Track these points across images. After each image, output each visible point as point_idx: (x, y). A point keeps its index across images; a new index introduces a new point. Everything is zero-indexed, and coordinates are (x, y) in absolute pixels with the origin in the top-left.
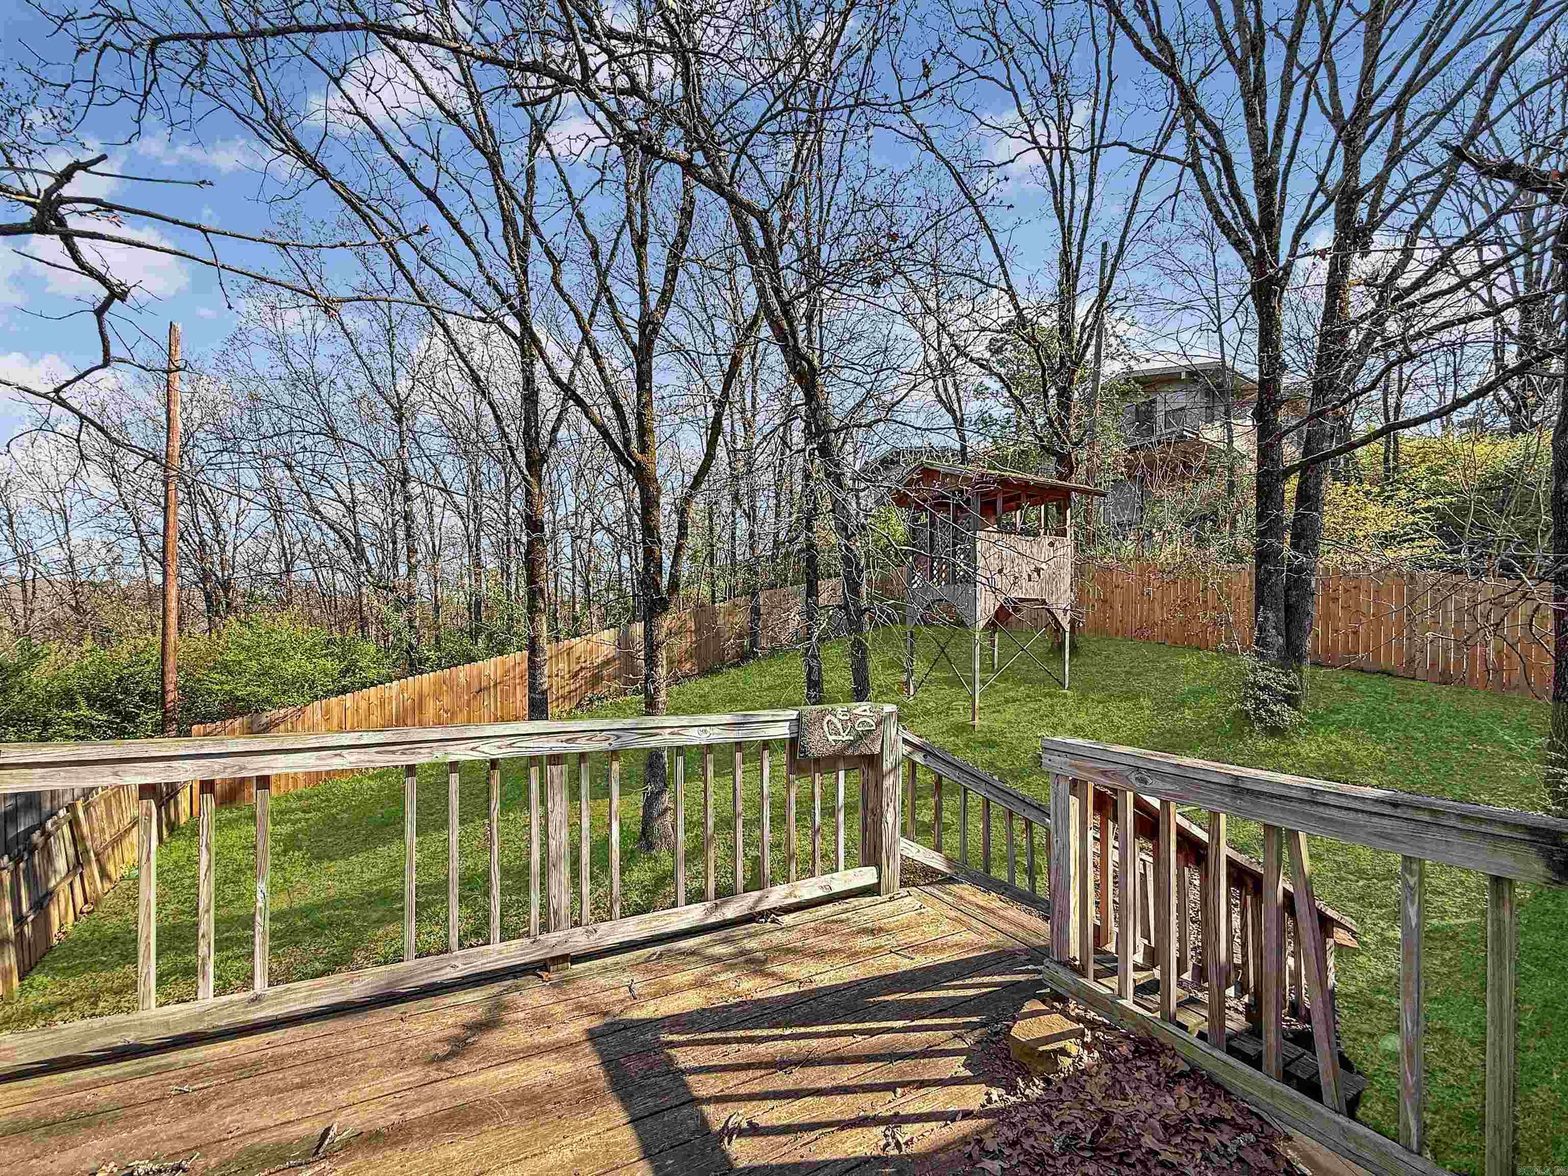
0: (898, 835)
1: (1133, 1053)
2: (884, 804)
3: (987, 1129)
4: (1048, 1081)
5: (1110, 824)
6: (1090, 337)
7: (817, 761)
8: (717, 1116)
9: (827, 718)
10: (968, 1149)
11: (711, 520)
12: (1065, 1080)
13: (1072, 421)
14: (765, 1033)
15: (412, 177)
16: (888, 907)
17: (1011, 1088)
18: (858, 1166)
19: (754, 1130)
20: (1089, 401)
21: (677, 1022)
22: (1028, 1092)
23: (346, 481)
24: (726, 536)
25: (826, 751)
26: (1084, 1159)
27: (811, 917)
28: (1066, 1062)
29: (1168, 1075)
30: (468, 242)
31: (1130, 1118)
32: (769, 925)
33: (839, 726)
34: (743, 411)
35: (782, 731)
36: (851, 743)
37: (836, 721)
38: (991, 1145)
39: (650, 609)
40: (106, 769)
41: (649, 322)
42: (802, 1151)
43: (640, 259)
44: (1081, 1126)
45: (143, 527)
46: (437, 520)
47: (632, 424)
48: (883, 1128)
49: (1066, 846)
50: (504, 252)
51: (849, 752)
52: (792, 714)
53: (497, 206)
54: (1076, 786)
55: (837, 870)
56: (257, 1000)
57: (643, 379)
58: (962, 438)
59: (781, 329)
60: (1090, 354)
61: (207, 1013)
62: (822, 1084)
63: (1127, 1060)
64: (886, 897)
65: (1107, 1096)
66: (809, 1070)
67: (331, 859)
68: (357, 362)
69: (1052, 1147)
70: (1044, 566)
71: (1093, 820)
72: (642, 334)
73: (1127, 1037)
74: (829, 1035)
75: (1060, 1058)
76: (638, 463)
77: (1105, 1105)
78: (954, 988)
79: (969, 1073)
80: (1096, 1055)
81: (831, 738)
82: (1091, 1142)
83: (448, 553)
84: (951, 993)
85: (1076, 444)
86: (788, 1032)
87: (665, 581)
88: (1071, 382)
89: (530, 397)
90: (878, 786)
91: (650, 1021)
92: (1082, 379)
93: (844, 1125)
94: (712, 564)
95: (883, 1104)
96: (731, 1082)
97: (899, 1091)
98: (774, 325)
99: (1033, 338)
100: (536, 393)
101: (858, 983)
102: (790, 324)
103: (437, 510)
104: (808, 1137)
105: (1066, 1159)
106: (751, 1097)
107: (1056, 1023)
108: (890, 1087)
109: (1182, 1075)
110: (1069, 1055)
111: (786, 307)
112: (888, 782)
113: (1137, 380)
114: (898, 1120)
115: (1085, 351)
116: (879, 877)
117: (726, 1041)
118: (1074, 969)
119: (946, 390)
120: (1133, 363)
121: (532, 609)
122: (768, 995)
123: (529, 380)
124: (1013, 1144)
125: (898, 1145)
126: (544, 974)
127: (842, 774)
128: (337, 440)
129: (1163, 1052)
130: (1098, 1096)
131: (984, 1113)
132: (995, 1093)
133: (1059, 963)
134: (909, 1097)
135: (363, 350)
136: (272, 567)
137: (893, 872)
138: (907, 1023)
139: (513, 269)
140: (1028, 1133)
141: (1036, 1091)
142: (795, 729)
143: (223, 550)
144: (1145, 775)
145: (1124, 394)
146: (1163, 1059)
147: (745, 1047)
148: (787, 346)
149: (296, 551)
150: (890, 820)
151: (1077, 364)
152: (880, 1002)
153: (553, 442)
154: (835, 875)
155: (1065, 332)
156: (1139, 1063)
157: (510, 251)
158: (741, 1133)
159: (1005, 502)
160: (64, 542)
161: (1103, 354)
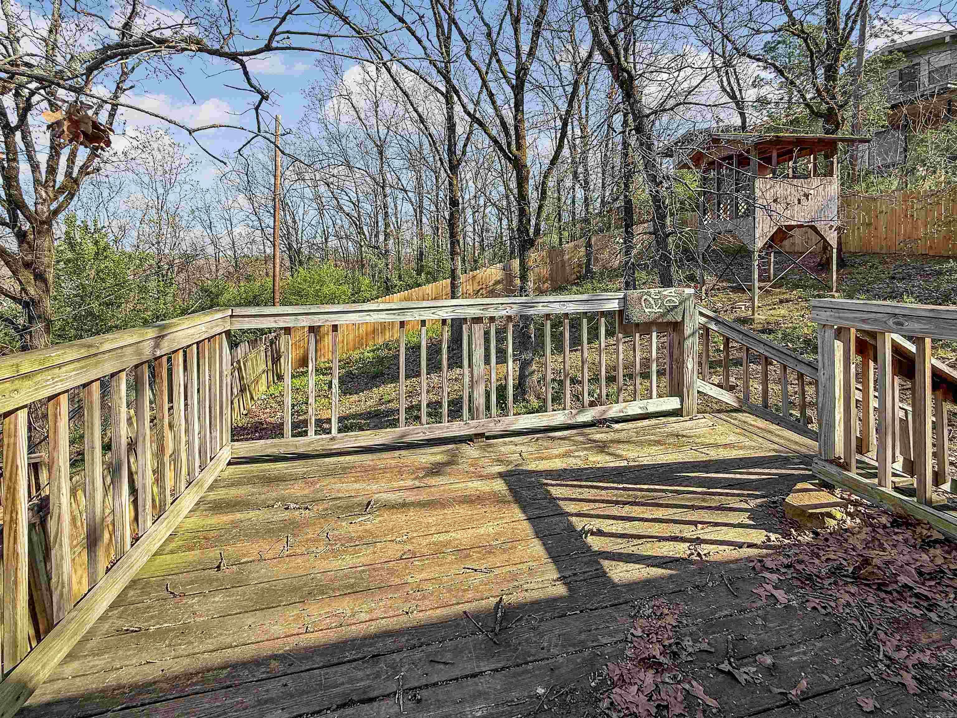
0: (695, 377)
1: (891, 523)
2: (685, 356)
3: (767, 555)
4: (816, 534)
5: (872, 364)
6: (855, 22)
7: (637, 325)
8: (579, 523)
9: (645, 297)
10: (751, 564)
11: (559, 192)
12: (831, 534)
13: (837, 90)
14: (605, 485)
15: (391, 11)
16: (689, 424)
17: (786, 535)
18: (671, 562)
19: (600, 533)
20: (853, 73)
21: (549, 474)
22: (799, 538)
23: (354, 190)
24: (569, 202)
25: (642, 319)
26: (846, 583)
27: (634, 426)
28: (832, 523)
29: (923, 541)
30: (420, 41)
31: (887, 563)
32: (605, 429)
33: (653, 302)
34: (580, 118)
35: (614, 306)
36: (663, 315)
37: (651, 299)
38: (769, 563)
39: (523, 246)
40: (272, 319)
41: (522, 69)
42: (633, 548)
43: (516, 31)
44: (845, 563)
45: (263, 225)
46: (399, 209)
47: (512, 132)
48: (688, 544)
49: (832, 377)
50: (437, 45)
51: (660, 320)
52: (621, 295)
53: (433, 19)
54: (840, 333)
55: (651, 398)
56: (333, 439)
57: (519, 105)
58: (742, 115)
59: (609, 55)
60: (855, 36)
61: (312, 442)
62: (645, 516)
63: (885, 527)
64: (687, 418)
65: (867, 547)
66: (636, 508)
67: (350, 394)
68: (359, 123)
69: (820, 572)
70: (812, 192)
71: (856, 359)
72: (518, 78)
73: (885, 512)
74: (648, 490)
75: (827, 519)
76: (516, 157)
77: (866, 553)
78: (740, 473)
79: (752, 522)
80: (858, 521)
81: (647, 310)
82: (852, 573)
83: (404, 227)
84: (738, 476)
85: (841, 106)
86: (621, 486)
87: (532, 231)
88: (837, 60)
89: (451, 127)
90: (681, 344)
91: (534, 472)
92: (848, 58)
93: (661, 539)
94: (559, 220)
95: (688, 532)
96: (585, 508)
97: (700, 526)
98: (605, 53)
99: (803, 31)
100: (454, 125)
101: (668, 465)
102: (616, 49)
103: (399, 202)
104: (636, 542)
105: (832, 580)
106: (598, 517)
107: (824, 497)
108: (695, 523)
109: (937, 541)
110: (834, 518)
111: (612, 39)
112: (688, 343)
113: (899, 50)
114: (699, 541)
115: (850, 33)
116: (682, 405)
117: (580, 487)
118: (839, 465)
119: (729, 83)
120: (896, 37)
121: (453, 253)
122: (607, 465)
123: (450, 118)
124: (788, 567)
125: (699, 555)
126: (471, 443)
127: (654, 334)
128: (350, 167)
129: (919, 524)
130: (860, 546)
131: (764, 546)
132: (773, 537)
133: (826, 461)
134: (706, 530)
135: (362, 116)
136: (319, 240)
137: (692, 402)
138: (705, 490)
139: (442, 54)
140: (801, 562)
141: (807, 538)
142: (622, 304)
143: (297, 233)
144: (901, 320)
145: (888, 63)
146: (919, 530)
147: (593, 491)
148: (614, 64)
149: (330, 230)
150: (690, 366)
151: (843, 45)
152: (684, 476)
153: (464, 153)
154: (649, 401)
155: (832, 23)
156: (896, 530)
157: (440, 43)
158: (593, 534)
159: (779, 156)
160: (230, 233)
161: (867, 35)
